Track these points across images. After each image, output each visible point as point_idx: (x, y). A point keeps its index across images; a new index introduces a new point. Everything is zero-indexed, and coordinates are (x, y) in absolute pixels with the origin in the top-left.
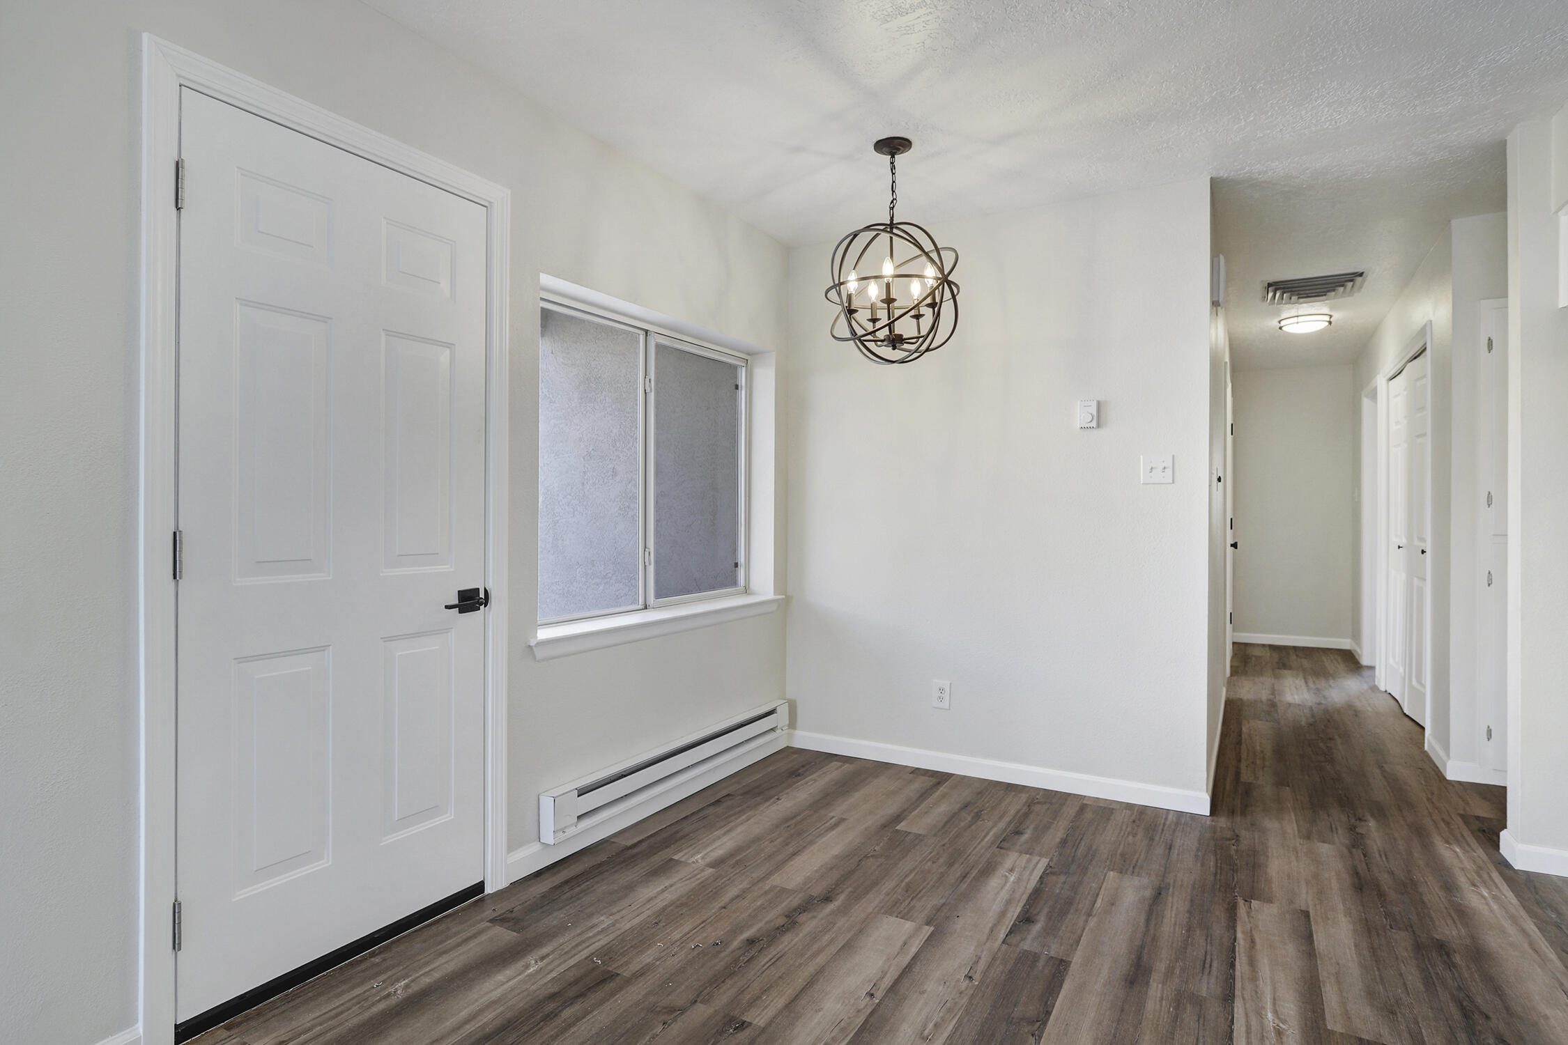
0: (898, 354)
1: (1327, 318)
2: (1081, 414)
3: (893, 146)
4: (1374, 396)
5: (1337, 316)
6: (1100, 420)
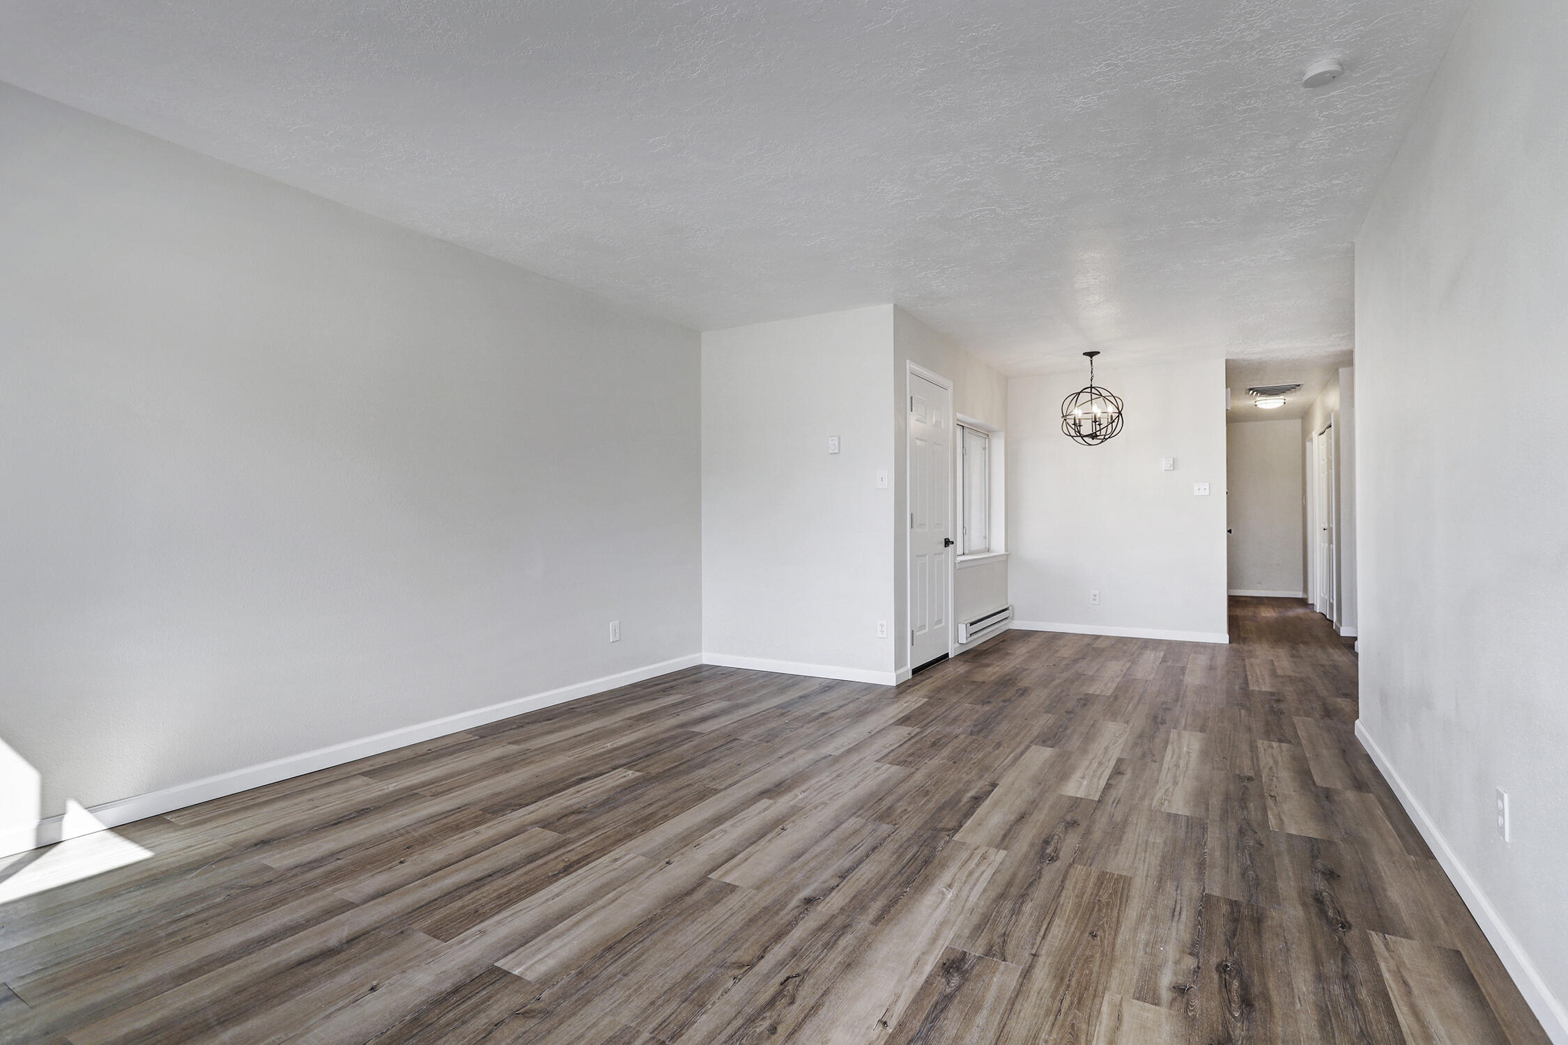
0: (1096, 441)
1: (1283, 401)
2: (1165, 464)
3: (1091, 354)
4: (1311, 440)
5: (1287, 399)
6: (1174, 466)
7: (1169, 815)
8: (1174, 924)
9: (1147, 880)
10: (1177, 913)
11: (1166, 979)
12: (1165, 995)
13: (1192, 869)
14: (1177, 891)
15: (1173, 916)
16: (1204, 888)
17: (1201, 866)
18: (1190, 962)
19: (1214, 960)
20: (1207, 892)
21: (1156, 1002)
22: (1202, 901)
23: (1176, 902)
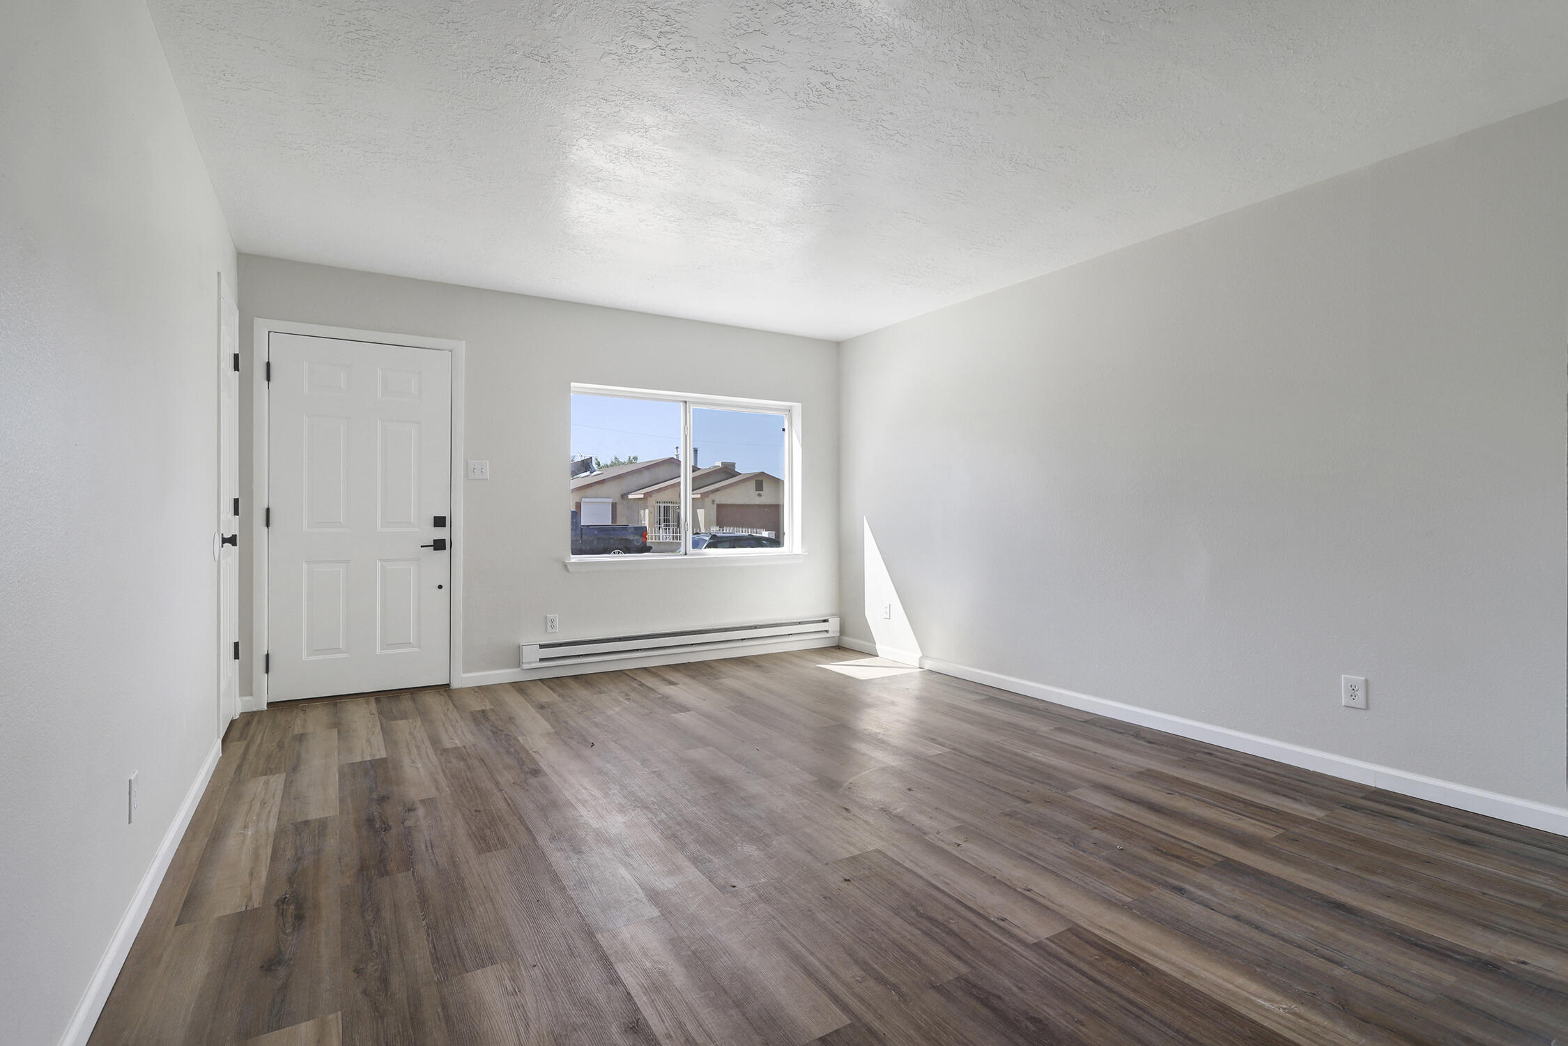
7: (492, 961)
8: (428, 839)
9: (466, 858)
10: (429, 846)
11: (421, 811)
12: (418, 805)
13: (431, 891)
14: (437, 862)
15: (431, 843)
16: (413, 876)
17: (423, 899)
18: (409, 823)
19: (394, 831)
20: (411, 872)
21: (423, 801)
22: (412, 864)
23: (433, 852)
